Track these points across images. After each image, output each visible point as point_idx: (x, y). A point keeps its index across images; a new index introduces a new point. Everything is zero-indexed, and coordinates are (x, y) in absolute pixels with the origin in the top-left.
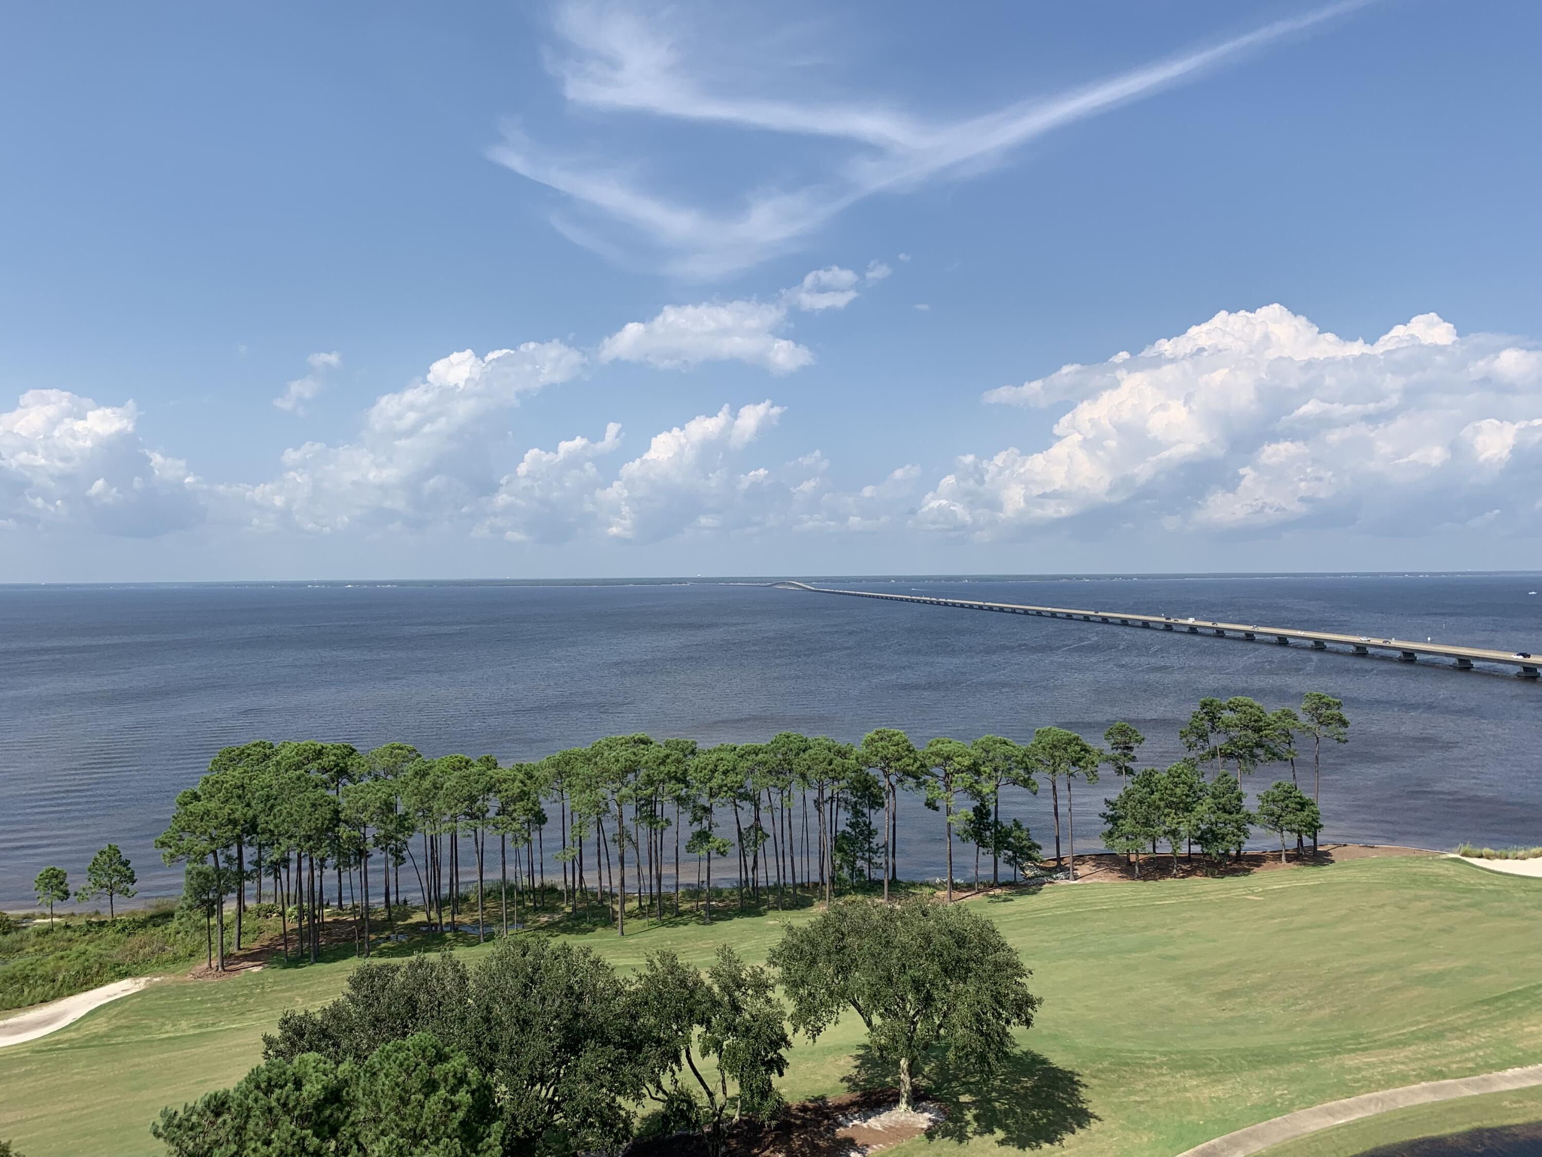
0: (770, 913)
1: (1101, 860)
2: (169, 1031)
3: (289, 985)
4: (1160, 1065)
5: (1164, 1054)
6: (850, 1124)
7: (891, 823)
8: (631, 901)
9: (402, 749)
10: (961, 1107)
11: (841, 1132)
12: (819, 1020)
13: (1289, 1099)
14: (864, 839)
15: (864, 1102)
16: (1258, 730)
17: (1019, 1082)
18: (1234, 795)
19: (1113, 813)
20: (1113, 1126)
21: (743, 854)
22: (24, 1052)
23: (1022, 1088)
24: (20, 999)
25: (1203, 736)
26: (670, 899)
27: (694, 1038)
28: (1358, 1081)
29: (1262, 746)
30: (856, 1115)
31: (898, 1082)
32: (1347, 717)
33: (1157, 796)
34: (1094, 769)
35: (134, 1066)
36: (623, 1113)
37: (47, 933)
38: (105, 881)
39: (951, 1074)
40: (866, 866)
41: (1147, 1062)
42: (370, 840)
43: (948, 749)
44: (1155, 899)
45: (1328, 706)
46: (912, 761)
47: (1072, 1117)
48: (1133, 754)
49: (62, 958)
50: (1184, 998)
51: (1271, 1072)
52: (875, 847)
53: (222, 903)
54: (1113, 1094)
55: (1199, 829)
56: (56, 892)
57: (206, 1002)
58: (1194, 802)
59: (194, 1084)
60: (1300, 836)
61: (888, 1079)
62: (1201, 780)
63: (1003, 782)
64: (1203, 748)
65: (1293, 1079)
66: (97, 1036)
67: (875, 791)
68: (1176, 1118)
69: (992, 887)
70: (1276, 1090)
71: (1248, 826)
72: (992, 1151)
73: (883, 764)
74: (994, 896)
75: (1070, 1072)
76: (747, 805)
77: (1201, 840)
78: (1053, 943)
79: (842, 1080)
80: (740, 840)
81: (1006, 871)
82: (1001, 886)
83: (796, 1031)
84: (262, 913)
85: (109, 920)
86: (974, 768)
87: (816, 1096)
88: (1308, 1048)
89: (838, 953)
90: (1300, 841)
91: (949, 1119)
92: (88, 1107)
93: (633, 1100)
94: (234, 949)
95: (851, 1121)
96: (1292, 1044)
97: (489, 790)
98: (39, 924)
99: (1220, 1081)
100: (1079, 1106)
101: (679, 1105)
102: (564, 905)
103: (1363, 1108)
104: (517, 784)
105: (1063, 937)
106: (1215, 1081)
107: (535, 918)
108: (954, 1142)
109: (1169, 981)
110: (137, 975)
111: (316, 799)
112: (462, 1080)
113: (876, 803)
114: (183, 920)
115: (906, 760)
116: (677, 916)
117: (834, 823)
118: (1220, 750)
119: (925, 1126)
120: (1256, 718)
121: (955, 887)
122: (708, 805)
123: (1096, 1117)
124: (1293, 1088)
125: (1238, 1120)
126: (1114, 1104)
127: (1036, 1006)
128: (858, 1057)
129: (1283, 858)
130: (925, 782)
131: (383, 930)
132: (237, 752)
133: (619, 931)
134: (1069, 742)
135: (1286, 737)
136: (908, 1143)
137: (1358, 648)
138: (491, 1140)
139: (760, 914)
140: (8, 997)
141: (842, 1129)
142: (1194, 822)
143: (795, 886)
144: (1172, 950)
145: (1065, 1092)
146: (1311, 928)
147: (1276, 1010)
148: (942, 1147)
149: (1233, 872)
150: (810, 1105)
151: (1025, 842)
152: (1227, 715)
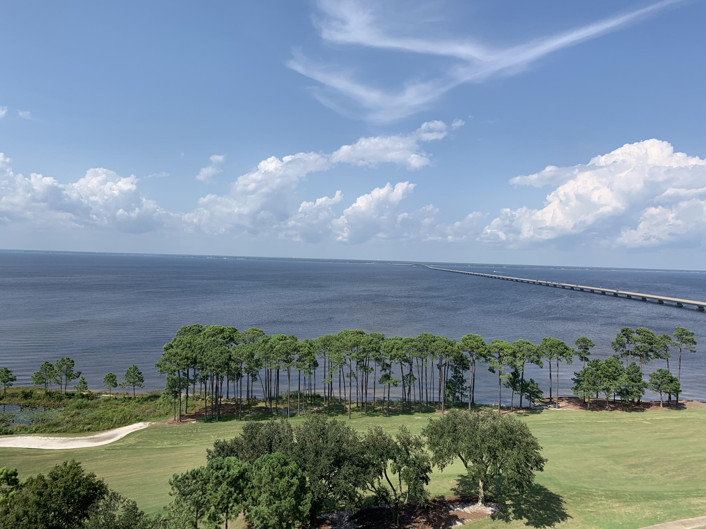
0: (416, 414)
1: (570, 399)
2: (159, 445)
3: (208, 430)
4: (601, 496)
5: (603, 491)
6: (456, 509)
7: (473, 377)
8: (353, 404)
9: (256, 330)
10: (507, 506)
11: (451, 512)
12: (444, 461)
13: (664, 517)
14: (460, 383)
15: (462, 500)
16: (651, 344)
17: (534, 497)
18: (638, 374)
19: (577, 378)
20: (578, 521)
21: (404, 386)
22: (102, 449)
23: (536, 500)
24: (99, 427)
25: (623, 345)
26: (370, 404)
27: (389, 465)
28: (698, 510)
29: (652, 351)
30: (458, 506)
31: (478, 493)
32: (696, 340)
33: (599, 372)
34: (570, 358)
35: (147, 459)
36: (358, 495)
37: (108, 401)
38: (132, 380)
39: (502, 491)
40: (460, 396)
41: (595, 494)
42: (243, 370)
43: (501, 345)
44: (597, 420)
45: (687, 334)
46: (484, 349)
47: (559, 516)
48: (588, 351)
49: (114, 411)
50: (612, 466)
51: (655, 503)
52: (465, 388)
53: (181, 393)
54: (578, 507)
55: (621, 388)
56: (112, 384)
57: (174, 434)
58: (618, 376)
59: (172, 468)
60: (670, 395)
61: (473, 491)
62: (621, 365)
63: (527, 360)
64: (623, 351)
65: (666, 507)
66: (131, 445)
67: (465, 362)
68: (609, 520)
69: (519, 409)
70: (657, 511)
71: (644, 389)
72: (522, 527)
73: (470, 350)
74: (520, 413)
75: (558, 495)
76: (407, 364)
77: (620, 393)
78: (549, 436)
79: (451, 490)
80: (403, 380)
81: (526, 403)
82: (523, 409)
83: (433, 466)
84: (195, 399)
85: (133, 397)
86: (514, 354)
87: (440, 495)
88: (673, 493)
89: (453, 432)
90: (670, 397)
91: (502, 511)
92: (130, 474)
93: (362, 490)
94: (184, 413)
95: (456, 508)
96: (667, 492)
97: (295, 351)
98: (104, 397)
99: (630, 506)
100: (562, 511)
101: (382, 493)
102: (324, 403)
103: (699, 523)
104: (307, 348)
105: (553, 434)
106: (628, 505)
107: (311, 408)
108: (504, 522)
109: (604, 458)
110: (145, 421)
111: (222, 350)
112: (294, 474)
113: (466, 367)
114: (165, 398)
115: (481, 349)
116: (373, 412)
117: (446, 375)
118: (631, 352)
119: (490, 513)
120: (650, 338)
121: (501, 408)
122: (389, 363)
123: (570, 517)
124: (665, 512)
125: (639, 524)
126: (579, 511)
127: (545, 462)
128: (458, 480)
129: (661, 405)
130: (490, 359)
131: (246, 409)
132: (188, 328)
133: (349, 417)
134: (559, 344)
135: (665, 347)
136: (482, 520)
137: (699, 307)
138: (306, 501)
139: (411, 414)
140: (94, 426)
141: (452, 511)
142: (618, 385)
143: (427, 402)
144: (605, 444)
145: (556, 504)
146: (674, 438)
147: (657, 475)
148: (498, 523)
149: (636, 410)
150: (437, 500)
151: (535, 390)
152: (635, 336)
